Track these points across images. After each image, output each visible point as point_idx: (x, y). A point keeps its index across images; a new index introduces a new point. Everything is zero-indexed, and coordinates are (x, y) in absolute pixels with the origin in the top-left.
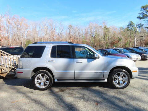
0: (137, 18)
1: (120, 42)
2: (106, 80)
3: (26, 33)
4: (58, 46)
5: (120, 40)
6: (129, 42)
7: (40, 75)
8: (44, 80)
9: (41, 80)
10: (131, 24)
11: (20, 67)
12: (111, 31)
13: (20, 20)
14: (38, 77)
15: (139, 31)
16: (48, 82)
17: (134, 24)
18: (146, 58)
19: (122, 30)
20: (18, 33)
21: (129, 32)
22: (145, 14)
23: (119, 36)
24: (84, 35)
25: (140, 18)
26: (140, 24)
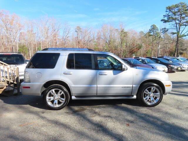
0: (162, 20)
1: (140, 50)
2: (135, 97)
3: (19, 35)
4: (76, 54)
5: (140, 47)
6: (151, 50)
7: (53, 90)
8: (57, 97)
9: (54, 97)
10: (154, 28)
11: (26, 81)
12: (130, 36)
13: (10, 18)
14: (50, 94)
15: (163, 38)
16: (64, 99)
17: (157, 28)
18: (174, 70)
19: (143, 35)
20: (7, 35)
21: (151, 38)
22: (171, 16)
23: (139, 42)
24: (95, 40)
25: (165, 21)
26: (165, 28)
